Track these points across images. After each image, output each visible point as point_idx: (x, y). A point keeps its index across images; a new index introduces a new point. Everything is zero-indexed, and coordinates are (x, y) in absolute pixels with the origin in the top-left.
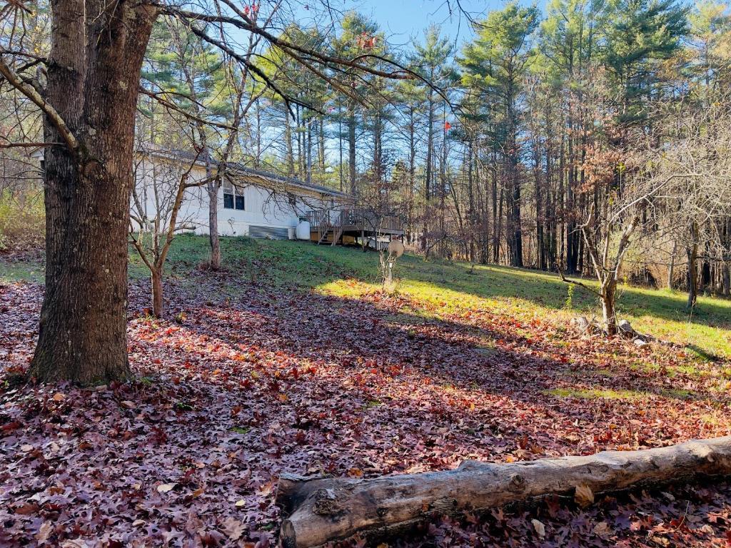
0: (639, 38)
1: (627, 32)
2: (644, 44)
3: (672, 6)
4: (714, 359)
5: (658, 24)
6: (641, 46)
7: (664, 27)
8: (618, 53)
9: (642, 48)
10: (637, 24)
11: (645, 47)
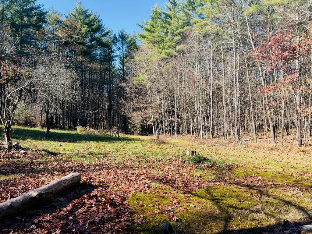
0: (26, 19)
1: (20, 15)
2: (28, 22)
3: (40, 9)
4: (54, 154)
5: (34, 15)
6: (26, 22)
7: (36, 17)
8: (16, 22)
9: (27, 23)
10: (25, 12)
11: (28, 23)
